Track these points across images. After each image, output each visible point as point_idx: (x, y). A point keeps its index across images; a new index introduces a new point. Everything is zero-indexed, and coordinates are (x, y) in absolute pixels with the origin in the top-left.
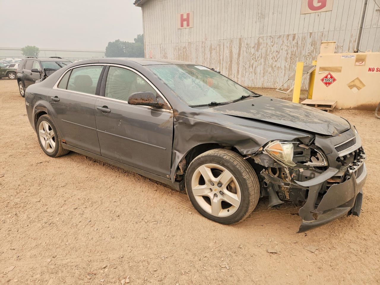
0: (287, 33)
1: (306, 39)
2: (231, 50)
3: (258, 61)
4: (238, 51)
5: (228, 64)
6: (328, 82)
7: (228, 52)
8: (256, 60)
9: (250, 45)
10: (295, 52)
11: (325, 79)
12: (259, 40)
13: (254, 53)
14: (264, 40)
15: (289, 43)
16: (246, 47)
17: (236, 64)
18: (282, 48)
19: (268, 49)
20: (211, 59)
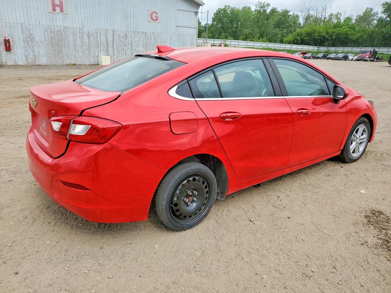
0: (142, 31)
1: (152, 35)
2: (107, 37)
4: (112, 38)
5: (105, 47)
7: (104, 38)
9: (120, 35)
12: (126, 33)
13: (124, 41)
15: (143, 37)
16: (118, 37)
17: (112, 48)
18: (140, 39)
19: (132, 39)
20: (90, 43)
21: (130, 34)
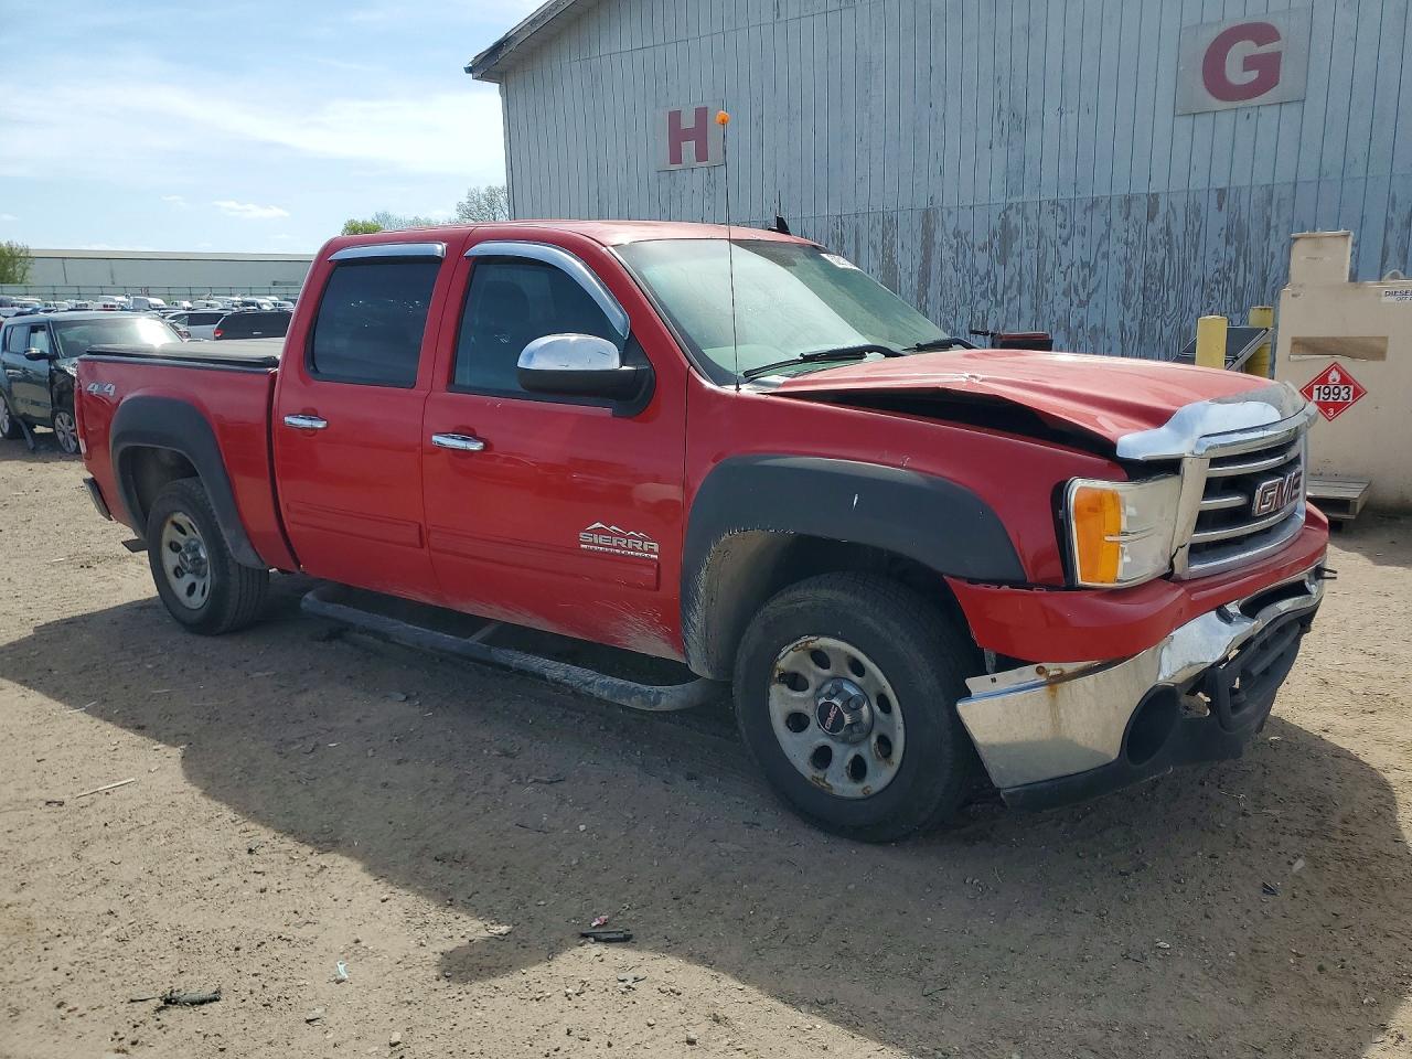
0: (1121, 190)
1: (1203, 214)
2: (891, 259)
3: (1006, 305)
4: (918, 261)
6: (1330, 400)
8: (999, 297)
9: (970, 239)
10: (1158, 268)
11: (1318, 387)
12: (1007, 217)
13: (988, 273)
14: (1027, 219)
15: (1131, 231)
16: (951, 247)
18: (1104, 248)
19: (1045, 254)
21: (1033, 222)
